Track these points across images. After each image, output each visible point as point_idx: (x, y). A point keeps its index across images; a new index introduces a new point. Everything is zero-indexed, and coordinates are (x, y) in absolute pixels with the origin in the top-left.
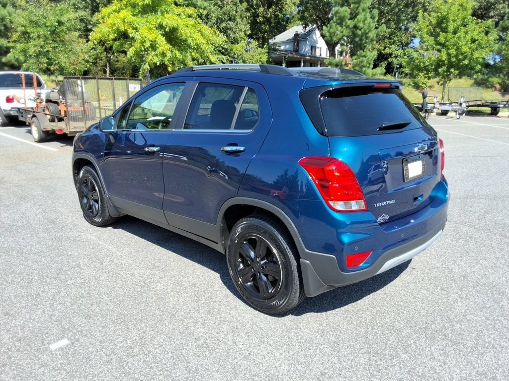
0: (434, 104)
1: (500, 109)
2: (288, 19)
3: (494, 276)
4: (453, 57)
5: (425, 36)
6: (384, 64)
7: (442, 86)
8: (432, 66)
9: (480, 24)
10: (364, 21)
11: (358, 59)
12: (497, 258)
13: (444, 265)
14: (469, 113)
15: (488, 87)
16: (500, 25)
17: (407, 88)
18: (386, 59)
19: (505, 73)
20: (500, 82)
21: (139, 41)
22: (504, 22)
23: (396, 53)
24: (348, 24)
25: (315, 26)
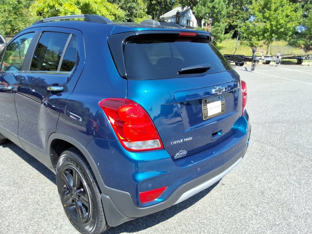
0: (261, 56)
1: (303, 60)
2: (173, 3)
3: (286, 192)
4: (274, 27)
5: (257, 12)
6: (232, 32)
7: (267, 45)
8: (261, 32)
9: (291, 6)
10: (219, 4)
11: (215, 28)
12: (290, 175)
13: (247, 181)
14: (283, 63)
15: (297, 47)
16: (304, 7)
17: (246, 47)
18: (234, 29)
19: (307, 37)
20: (304, 43)
21: (63, 13)
22: (307, 5)
23: (240, 25)
24: (209, 6)
25: (189, 7)
